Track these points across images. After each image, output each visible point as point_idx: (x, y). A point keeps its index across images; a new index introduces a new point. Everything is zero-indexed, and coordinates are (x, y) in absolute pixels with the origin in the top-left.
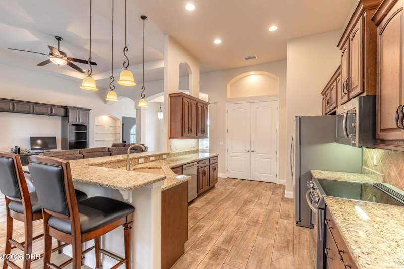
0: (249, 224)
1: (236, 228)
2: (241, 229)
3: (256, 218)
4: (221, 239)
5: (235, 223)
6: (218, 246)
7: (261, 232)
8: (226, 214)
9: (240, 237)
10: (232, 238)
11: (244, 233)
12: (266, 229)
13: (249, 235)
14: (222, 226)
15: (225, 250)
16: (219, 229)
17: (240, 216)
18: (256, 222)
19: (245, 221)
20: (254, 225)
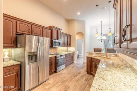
1: (72, 79)
4: (78, 76)
5: (72, 82)
7: (65, 78)
8: (75, 87)
12: (61, 79)
13: (69, 77)
14: (77, 81)
16: (78, 79)
18: (63, 82)
19: (67, 83)
20: (65, 80)
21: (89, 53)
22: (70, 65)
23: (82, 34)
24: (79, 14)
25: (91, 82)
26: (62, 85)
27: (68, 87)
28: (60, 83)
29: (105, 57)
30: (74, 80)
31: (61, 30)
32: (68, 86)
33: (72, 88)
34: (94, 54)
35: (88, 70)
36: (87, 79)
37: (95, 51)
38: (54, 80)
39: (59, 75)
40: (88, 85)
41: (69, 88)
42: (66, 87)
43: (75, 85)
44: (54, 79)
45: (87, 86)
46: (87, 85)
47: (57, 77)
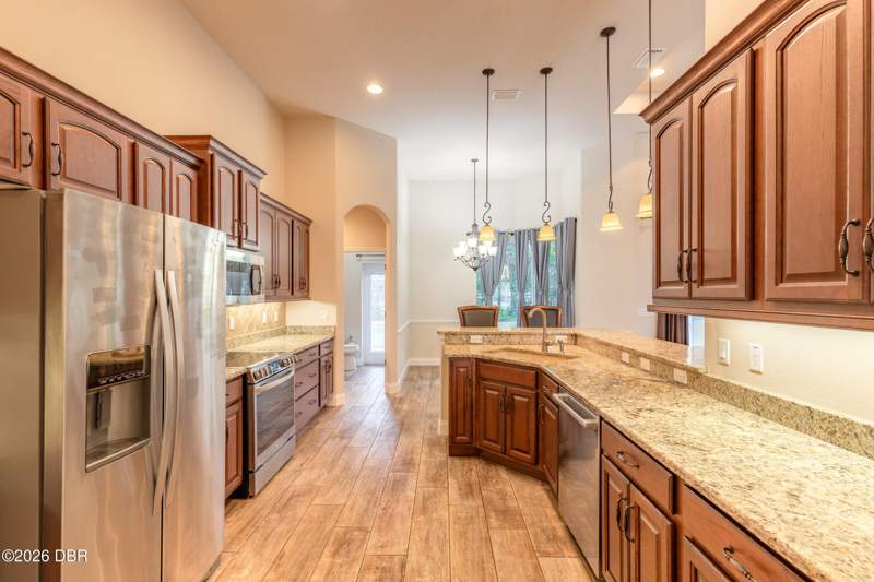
0: (360, 529)
1: (390, 510)
2: (380, 512)
3: (339, 561)
4: (412, 483)
5: (398, 526)
6: (410, 474)
7: (336, 515)
9: (379, 494)
10: (393, 490)
11: (372, 504)
12: (318, 528)
13: (361, 502)
14: (424, 510)
15: (398, 471)
16: (425, 499)
17: (392, 556)
18: (343, 544)
19: (373, 539)
20: (348, 530)
21: (447, 334)
22: (318, 426)
23: (374, 219)
24: (375, 89)
25: (495, 497)
26: (350, 564)
27: (397, 567)
28: (326, 560)
29: (538, 349)
30: (400, 508)
31: (259, 173)
32: (396, 559)
33: (423, 559)
34: (474, 339)
35: (461, 430)
36: (470, 485)
37: (464, 324)
38: (270, 552)
39: (285, 505)
40: (492, 514)
41: (403, 566)
42: (384, 570)
43: (427, 540)
44: (263, 546)
45: (493, 521)
46: (486, 517)
47: (283, 527)
